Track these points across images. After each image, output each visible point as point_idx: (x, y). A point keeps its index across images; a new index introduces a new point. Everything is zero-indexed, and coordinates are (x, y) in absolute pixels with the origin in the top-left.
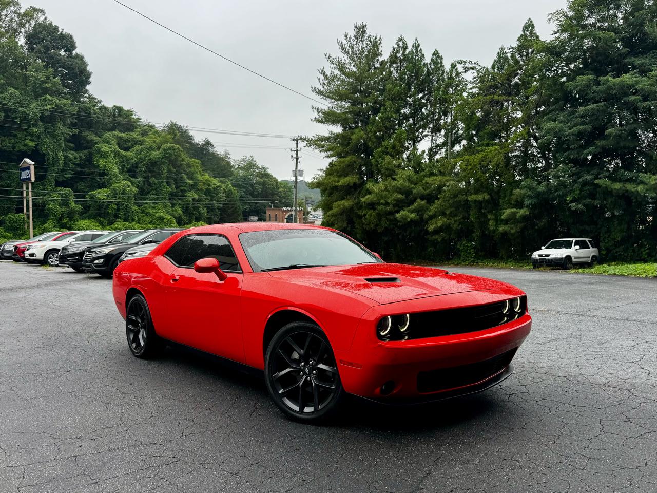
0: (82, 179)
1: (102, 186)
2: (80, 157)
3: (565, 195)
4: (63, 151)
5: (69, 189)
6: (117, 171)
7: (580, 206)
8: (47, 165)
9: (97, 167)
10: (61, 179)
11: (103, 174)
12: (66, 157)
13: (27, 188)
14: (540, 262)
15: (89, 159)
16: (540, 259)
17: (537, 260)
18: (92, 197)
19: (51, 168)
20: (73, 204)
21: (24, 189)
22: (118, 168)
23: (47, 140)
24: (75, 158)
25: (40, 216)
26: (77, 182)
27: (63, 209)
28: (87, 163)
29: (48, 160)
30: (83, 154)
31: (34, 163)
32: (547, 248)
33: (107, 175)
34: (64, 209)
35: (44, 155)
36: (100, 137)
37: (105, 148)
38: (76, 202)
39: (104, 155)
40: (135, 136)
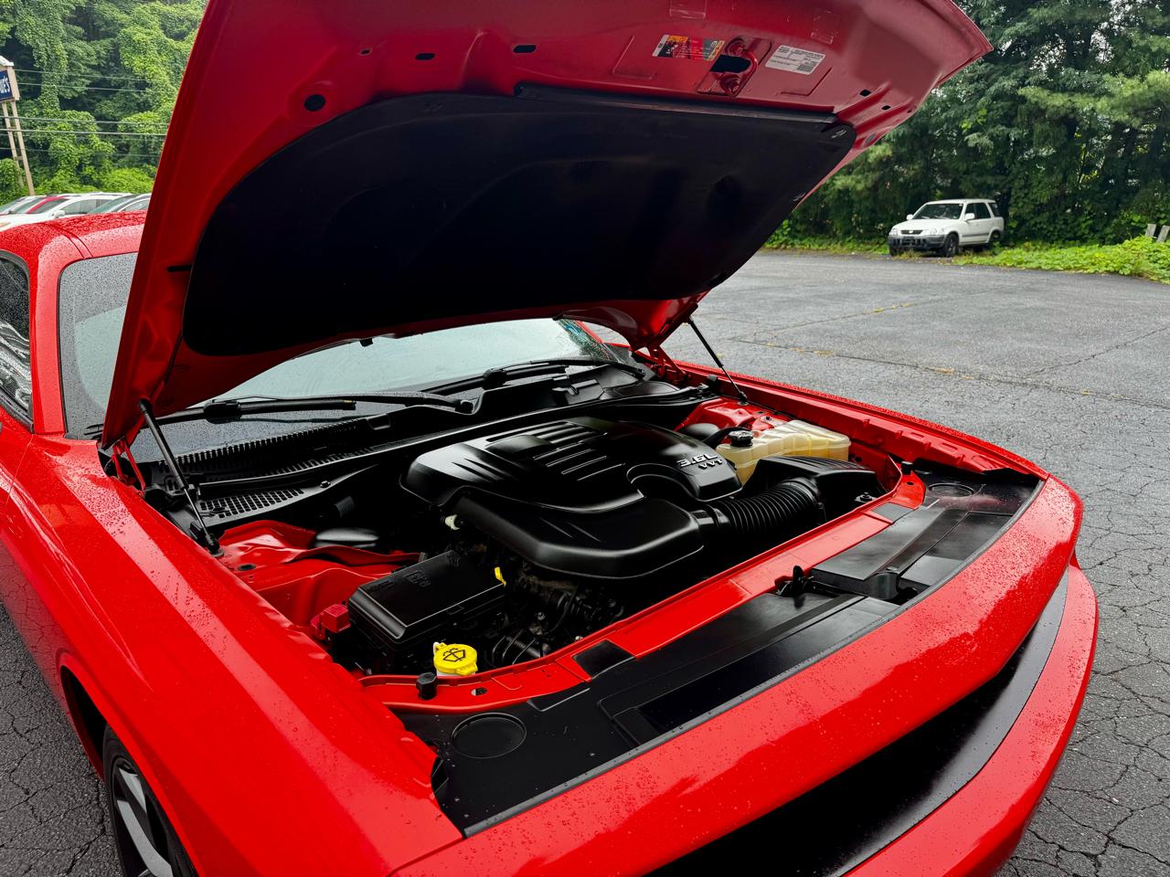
0: (107, 95)
1: (144, 107)
2: (98, 53)
3: (959, 118)
4: (63, 40)
5: (87, 113)
6: (167, 78)
7: (985, 140)
8: (40, 69)
9: (130, 71)
10: (69, 95)
11: (142, 85)
12: (71, 53)
13: (10, 113)
14: (904, 244)
15: (115, 57)
16: (904, 239)
17: (899, 240)
18: (129, 129)
19: (45, 73)
20: (96, 140)
21: (6, 114)
22: (168, 73)
23: (32, 20)
24: (88, 55)
25: (43, 163)
26: (99, 101)
27: (81, 151)
28: (112, 64)
29: (39, 58)
30: (102, 46)
31: (12, 64)
32: (918, 217)
33: (150, 86)
34: (82, 149)
35: (30, 49)
36: (128, 14)
37: (139, 35)
38: (103, 138)
39: (138, 49)
40: (191, 11)
